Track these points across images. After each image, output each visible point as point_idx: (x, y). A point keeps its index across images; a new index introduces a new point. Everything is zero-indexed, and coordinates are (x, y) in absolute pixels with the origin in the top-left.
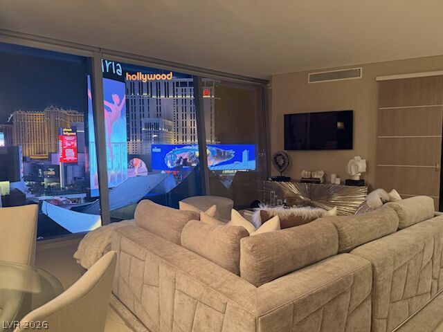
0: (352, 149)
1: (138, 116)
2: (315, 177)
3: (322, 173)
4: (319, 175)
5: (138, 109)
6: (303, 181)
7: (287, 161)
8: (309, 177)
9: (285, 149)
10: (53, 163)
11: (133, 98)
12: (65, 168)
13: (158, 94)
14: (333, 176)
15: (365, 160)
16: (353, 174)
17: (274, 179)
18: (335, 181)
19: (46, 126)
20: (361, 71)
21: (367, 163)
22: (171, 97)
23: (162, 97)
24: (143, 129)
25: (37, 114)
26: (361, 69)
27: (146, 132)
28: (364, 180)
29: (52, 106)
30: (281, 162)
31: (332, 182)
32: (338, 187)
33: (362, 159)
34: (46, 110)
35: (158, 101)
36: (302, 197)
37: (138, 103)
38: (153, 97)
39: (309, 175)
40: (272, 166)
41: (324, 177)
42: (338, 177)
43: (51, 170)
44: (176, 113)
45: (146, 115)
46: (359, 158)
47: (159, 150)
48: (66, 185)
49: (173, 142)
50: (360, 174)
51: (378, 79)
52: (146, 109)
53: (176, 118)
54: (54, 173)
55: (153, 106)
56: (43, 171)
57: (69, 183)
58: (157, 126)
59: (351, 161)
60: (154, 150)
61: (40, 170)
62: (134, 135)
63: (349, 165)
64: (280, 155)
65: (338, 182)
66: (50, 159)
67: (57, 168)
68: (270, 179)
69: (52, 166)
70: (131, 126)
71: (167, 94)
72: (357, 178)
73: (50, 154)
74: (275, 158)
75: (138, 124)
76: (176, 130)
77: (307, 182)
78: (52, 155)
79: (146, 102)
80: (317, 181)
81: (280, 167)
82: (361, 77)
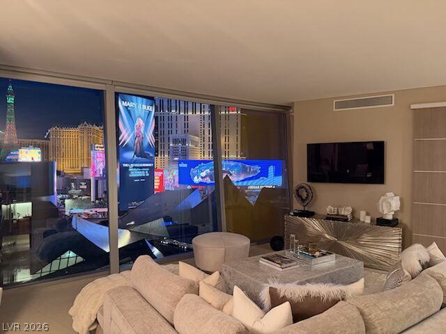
0: (383, 183)
1: (166, 132)
2: (343, 213)
3: (350, 209)
4: (347, 212)
5: (166, 126)
6: (329, 218)
7: (311, 195)
8: (335, 213)
9: (308, 181)
10: (85, 177)
11: (162, 116)
12: (97, 182)
13: (186, 110)
14: (363, 213)
15: (398, 197)
16: (385, 212)
17: (296, 214)
18: (365, 219)
19: (79, 142)
20: (393, 97)
21: (401, 200)
22: (198, 113)
23: (190, 113)
24: (171, 145)
25: (71, 130)
26: (393, 95)
27: (173, 147)
28: (397, 219)
29: (85, 123)
30: (304, 195)
31: (362, 220)
32: (368, 227)
33: (396, 195)
34: (80, 127)
35: (186, 118)
36: (327, 236)
37: (166, 119)
38: (181, 113)
39: (336, 211)
40: (294, 198)
41: (353, 213)
42: (367, 214)
43: (83, 184)
44: (203, 129)
45: (174, 132)
46: (392, 194)
47: (186, 165)
48: (97, 198)
49: (199, 157)
50: (393, 213)
51: (413, 107)
52: (174, 125)
53: (202, 134)
54: (85, 187)
55: (181, 123)
56: (76, 185)
57: (100, 196)
58: (184, 141)
59: (382, 198)
60: (181, 165)
61: (73, 184)
62: (162, 150)
63: (380, 201)
64: (303, 187)
65: (368, 220)
66: (82, 174)
67: (88, 182)
68: (292, 214)
69: (84, 181)
70: (159, 142)
71: (194, 111)
72: (390, 217)
73: (82, 168)
74: (297, 191)
75: (166, 140)
76: (202, 146)
77: (333, 219)
78: (85, 169)
79: (174, 119)
80: (345, 219)
81: (303, 201)
82: (393, 105)
